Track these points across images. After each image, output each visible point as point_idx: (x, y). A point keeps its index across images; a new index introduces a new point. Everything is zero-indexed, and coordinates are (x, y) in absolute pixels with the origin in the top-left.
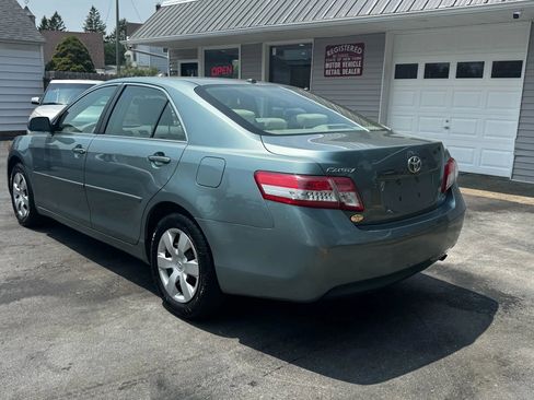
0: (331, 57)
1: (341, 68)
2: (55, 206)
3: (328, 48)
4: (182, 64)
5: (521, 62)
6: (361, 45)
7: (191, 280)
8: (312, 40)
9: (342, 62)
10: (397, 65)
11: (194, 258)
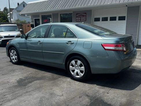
0: (78, 16)
1: (81, 19)
2: (29, 58)
3: (77, 14)
4: (35, 19)
5: (125, 17)
6: (86, 13)
7: (82, 72)
8: (72, 12)
9: (81, 18)
10: (95, 18)
11: (83, 66)
